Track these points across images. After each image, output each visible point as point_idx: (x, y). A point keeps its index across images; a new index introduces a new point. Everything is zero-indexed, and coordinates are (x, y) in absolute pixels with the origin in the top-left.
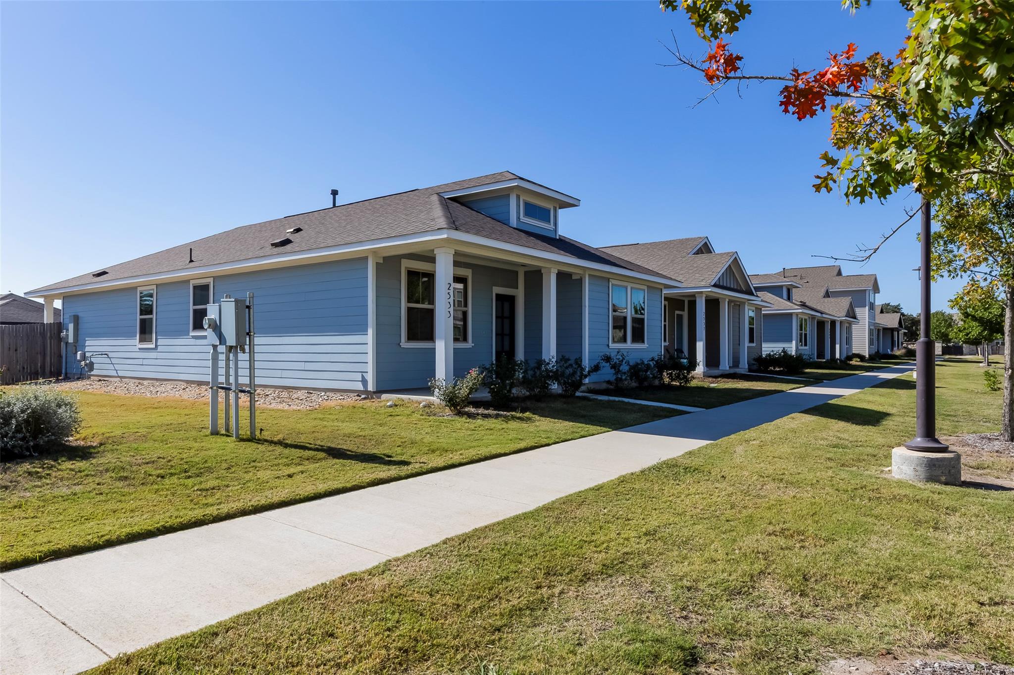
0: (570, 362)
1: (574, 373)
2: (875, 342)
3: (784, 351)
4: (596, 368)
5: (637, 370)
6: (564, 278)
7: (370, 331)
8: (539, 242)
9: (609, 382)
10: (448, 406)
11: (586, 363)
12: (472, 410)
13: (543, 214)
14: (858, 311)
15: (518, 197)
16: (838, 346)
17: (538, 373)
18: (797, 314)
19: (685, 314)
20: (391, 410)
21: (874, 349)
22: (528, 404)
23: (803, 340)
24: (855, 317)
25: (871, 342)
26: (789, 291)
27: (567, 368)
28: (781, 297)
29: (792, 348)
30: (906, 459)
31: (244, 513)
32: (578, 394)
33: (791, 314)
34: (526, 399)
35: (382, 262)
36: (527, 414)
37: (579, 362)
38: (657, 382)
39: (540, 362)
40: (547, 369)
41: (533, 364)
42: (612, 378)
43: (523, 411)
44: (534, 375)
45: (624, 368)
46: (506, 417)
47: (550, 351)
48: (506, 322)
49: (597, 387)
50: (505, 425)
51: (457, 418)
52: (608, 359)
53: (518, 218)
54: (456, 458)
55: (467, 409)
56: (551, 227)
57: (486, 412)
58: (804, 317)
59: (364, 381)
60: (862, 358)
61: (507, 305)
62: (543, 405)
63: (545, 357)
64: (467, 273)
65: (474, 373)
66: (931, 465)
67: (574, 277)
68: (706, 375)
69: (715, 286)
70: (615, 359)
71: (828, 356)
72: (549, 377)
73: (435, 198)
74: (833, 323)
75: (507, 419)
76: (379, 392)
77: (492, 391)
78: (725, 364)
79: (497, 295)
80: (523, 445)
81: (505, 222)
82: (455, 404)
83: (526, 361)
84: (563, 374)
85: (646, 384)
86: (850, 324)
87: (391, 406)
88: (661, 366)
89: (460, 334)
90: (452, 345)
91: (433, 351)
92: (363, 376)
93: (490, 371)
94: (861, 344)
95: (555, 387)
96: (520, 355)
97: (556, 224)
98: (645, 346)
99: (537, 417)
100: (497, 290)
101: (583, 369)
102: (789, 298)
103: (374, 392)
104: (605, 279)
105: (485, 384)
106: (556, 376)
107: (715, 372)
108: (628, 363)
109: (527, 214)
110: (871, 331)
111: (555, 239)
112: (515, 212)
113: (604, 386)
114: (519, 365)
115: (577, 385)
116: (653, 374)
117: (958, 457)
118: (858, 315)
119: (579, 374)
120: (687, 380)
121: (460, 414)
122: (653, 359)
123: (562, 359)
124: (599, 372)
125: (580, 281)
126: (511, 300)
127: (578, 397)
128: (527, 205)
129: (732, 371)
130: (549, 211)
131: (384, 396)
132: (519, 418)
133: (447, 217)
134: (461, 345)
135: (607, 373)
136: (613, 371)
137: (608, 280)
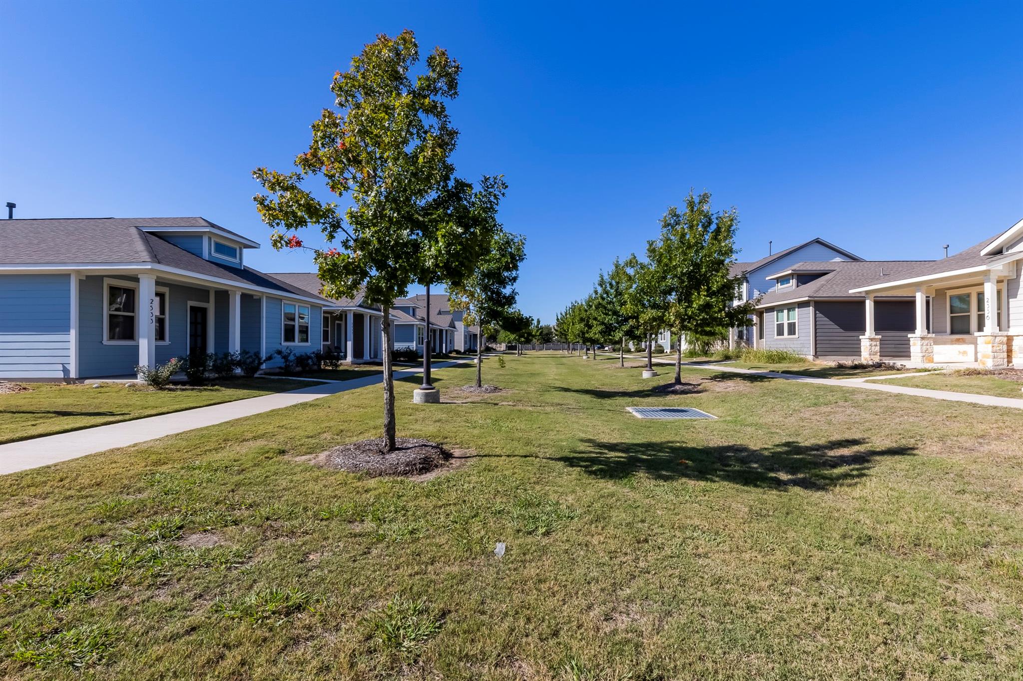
0: (250, 354)
1: (254, 361)
2: (468, 343)
3: (408, 348)
4: (269, 358)
5: (302, 360)
6: (246, 298)
7: (73, 333)
8: (227, 272)
9: (280, 368)
10: (151, 385)
11: (263, 355)
12: (172, 387)
13: (231, 252)
14: (457, 324)
15: (210, 239)
16: (444, 345)
17: (225, 362)
18: (417, 325)
19: (343, 323)
20: (99, 389)
21: (468, 347)
22: (218, 382)
23: (420, 342)
24: (455, 328)
25: (465, 343)
26: (414, 310)
27: (248, 358)
28: (409, 314)
29: (413, 346)
30: (418, 394)
31: (13, 441)
32: (256, 375)
33: (413, 325)
34: (216, 379)
35: (84, 279)
36: (216, 387)
37: (257, 355)
38: (315, 367)
39: (227, 354)
40: (232, 359)
41: (221, 356)
42: (283, 365)
43: (213, 385)
44: (222, 363)
45: (292, 358)
46: (199, 389)
47: (235, 346)
48: (199, 327)
49: (272, 371)
50: (199, 394)
51: (159, 391)
52: (279, 352)
53: (210, 253)
54: (165, 410)
55: (167, 387)
56: (237, 261)
57: (184, 387)
58: (421, 327)
59: (66, 371)
60: (458, 352)
61: (199, 315)
62: (228, 382)
63: (231, 351)
64: (166, 290)
65: (174, 361)
66: (427, 395)
67: (255, 297)
68: (353, 363)
69: (360, 306)
70: (285, 353)
71: (438, 350)
72: (234, 365)
73: (133, 231)
74: (441, 331)
75: (200, 391)
76: (81, 378)
77: (188, 374)
78: (367, 357)
79: (191, 307)
80: (212, 402)
81: (199, 256)
82: (157, 382)
83: (216, 354)
84: (245, 363)
85: (307, 368)
86: (453, 332)
87: (97, 388)
88: (319, 357)
89: (160, 335)
90: (154, 343)
91: (137, 348)
92: (64, 367)
93: (186, 360)
94: (460, 344)
95: (238, 371)
96: (211, 349)
97: (241, 259)
98: (309, 344)
99: (223, 388)
100: (191, 303)
101: (260, 359)
102: (414, 315)
103: (77, 379)
104: (280, 300)
105: (183, 369)
106: (239, 364)
107: (361, 361)
108: (295, 355)
109: (217, 251)
110: (465, 337)
111: (241, 270)
112: (207, 249)
113: (278, 370)
114: (210, 357)
115: (257, 368)
116: (313, 362)
117: (438, 392)
118: (457, 327)
119: (256, 362)
120: (337, 366)
121: (161, 389)
122: (314, 353)
123: (244, 352)
124: (272, 361)
125: (259, 301)
126: (204, 311)
127: (257, 378)
128: (217, 244)
129: (372, 360)
130: (235, 250)
131: (87, 382)
132: (210, 390)
133: (149, 252)
134: (161, 343)
135: (279, 361)
136: (283, 360)
137: (281, 300)
